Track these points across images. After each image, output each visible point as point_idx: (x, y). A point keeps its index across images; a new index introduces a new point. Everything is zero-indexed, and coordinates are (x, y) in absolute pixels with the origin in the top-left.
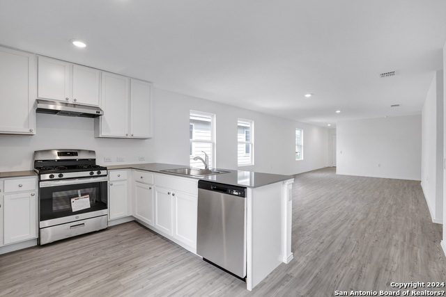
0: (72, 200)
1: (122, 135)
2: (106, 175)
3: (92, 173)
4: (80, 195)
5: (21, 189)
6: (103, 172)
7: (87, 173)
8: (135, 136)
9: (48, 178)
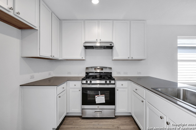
0: (96, 96)
1: (126, 58)
2: (114, 84)
3: (106, 82)
4: (100, 94)
5: (75, 87)
6: (113, 82)
7: (103, 82)
8: (134, 58)
9: (85, 83)
